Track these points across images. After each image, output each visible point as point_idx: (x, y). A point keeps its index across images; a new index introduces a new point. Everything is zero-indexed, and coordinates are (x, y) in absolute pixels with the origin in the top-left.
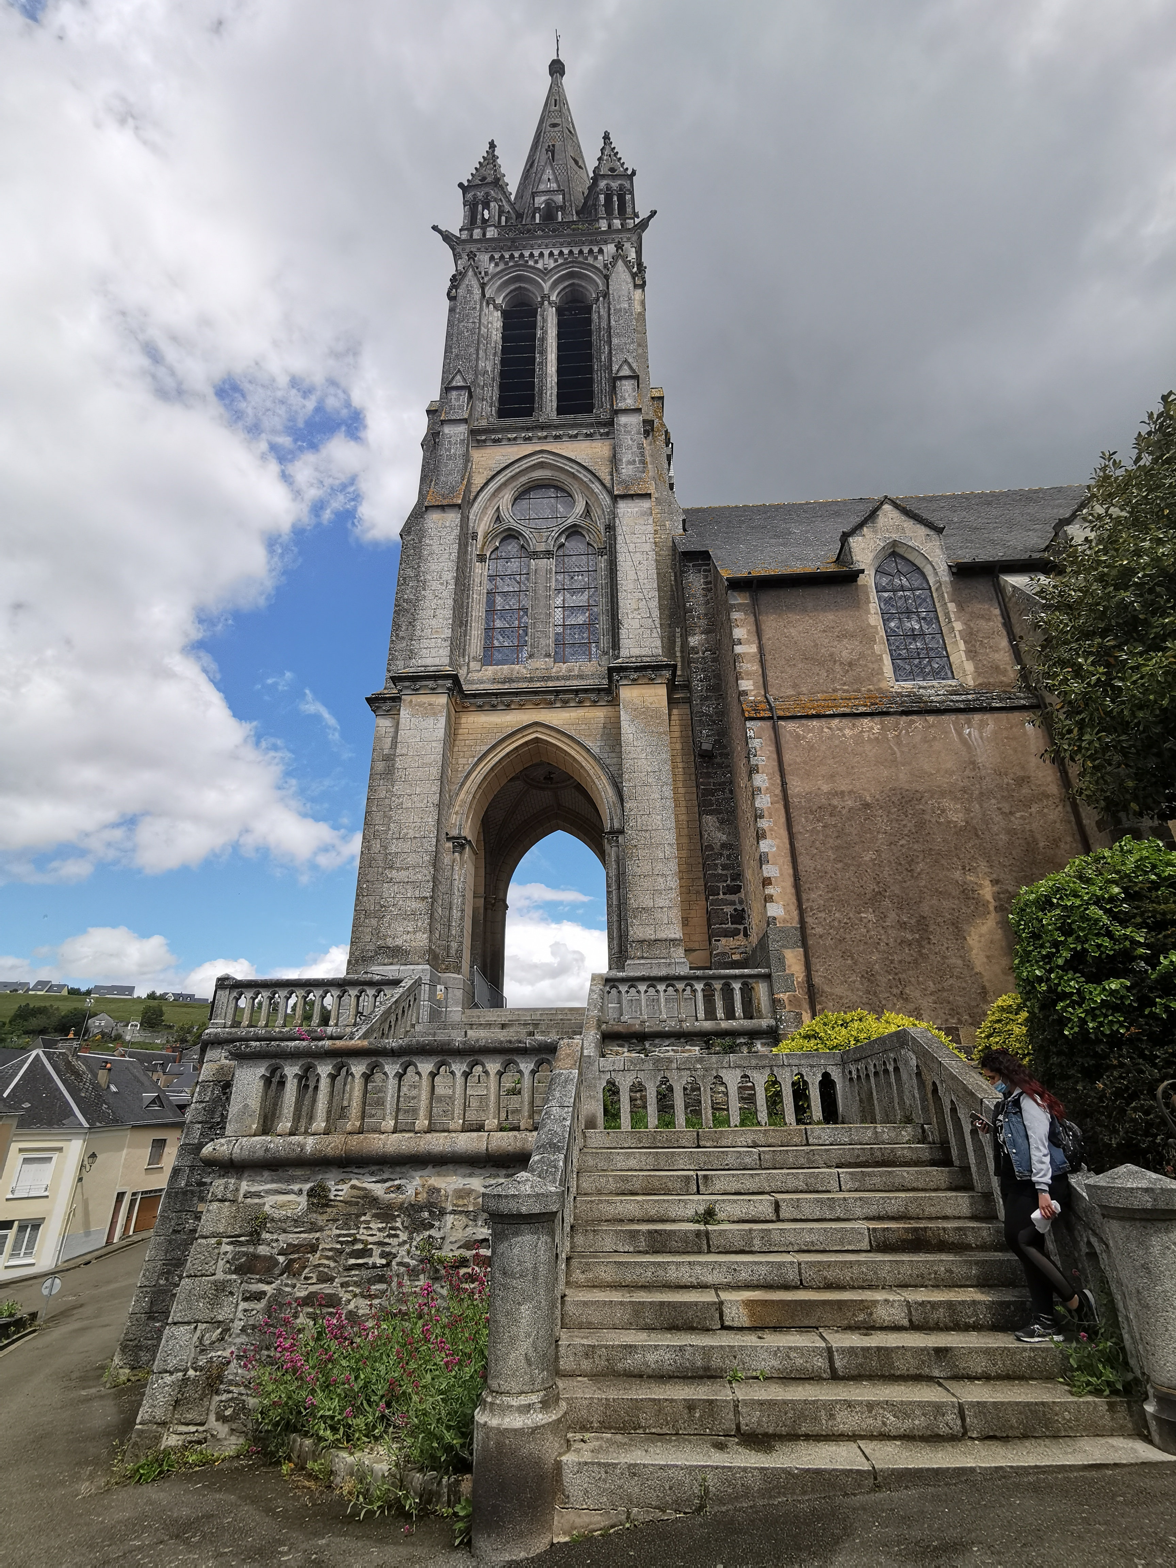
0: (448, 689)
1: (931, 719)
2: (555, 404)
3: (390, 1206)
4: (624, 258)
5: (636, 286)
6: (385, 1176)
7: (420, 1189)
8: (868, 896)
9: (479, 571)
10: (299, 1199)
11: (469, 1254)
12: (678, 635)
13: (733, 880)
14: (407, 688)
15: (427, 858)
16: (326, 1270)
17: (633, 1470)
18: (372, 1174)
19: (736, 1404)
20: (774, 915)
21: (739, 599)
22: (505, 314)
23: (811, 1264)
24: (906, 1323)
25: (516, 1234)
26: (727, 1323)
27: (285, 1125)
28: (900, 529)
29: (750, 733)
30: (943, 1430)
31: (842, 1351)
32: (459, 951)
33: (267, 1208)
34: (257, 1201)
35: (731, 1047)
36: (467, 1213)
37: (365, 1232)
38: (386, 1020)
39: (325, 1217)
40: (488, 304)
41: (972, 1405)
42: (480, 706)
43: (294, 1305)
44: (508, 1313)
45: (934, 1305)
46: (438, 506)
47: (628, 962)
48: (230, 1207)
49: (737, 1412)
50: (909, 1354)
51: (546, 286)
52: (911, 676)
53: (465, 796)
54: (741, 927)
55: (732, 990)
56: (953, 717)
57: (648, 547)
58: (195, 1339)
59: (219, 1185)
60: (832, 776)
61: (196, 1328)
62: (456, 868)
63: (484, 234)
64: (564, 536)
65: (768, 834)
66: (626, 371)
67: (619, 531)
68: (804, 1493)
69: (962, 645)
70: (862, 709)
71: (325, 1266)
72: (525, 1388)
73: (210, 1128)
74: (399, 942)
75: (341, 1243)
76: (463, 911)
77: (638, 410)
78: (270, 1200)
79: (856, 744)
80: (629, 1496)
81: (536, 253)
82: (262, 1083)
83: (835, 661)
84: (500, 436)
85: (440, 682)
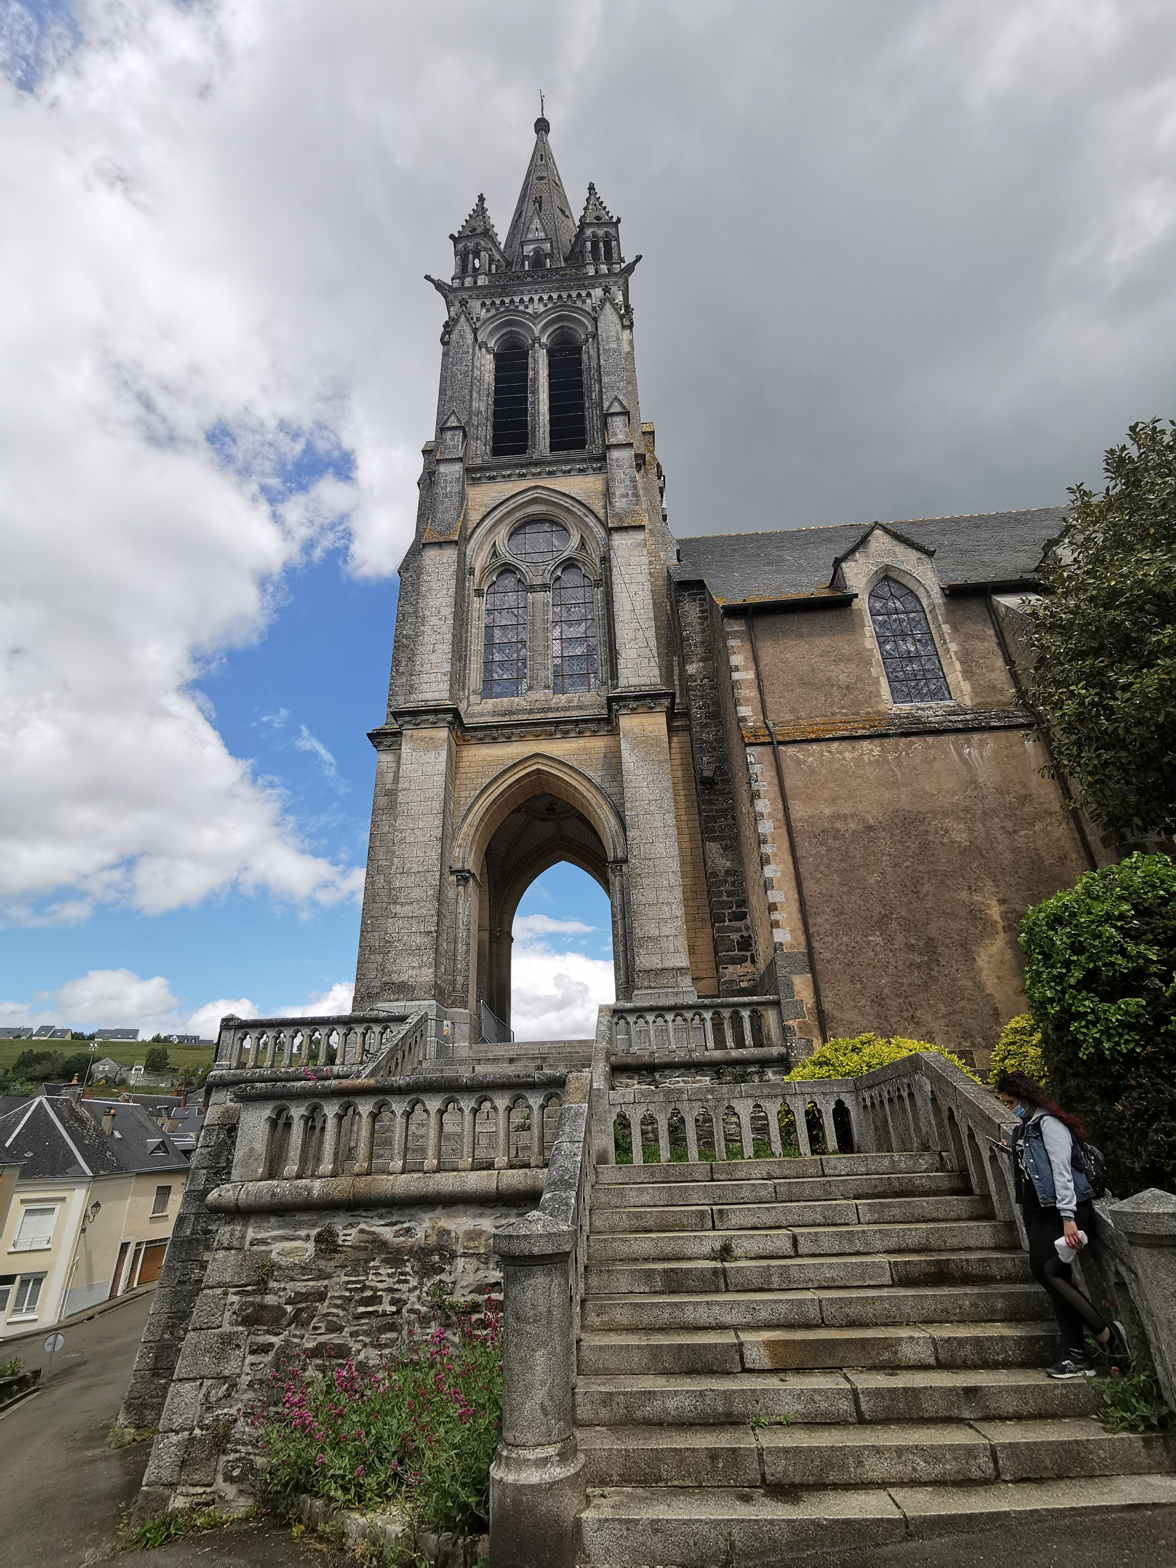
0: (449, 722)
1: (930, 740)
2: (548, 441)
3: (399, 1250)
4: (612, 301)
5: (624, 327)
6: (394, 1219)
7: (430, 1231)
8: (875, 919)
9: (477, 605)
10: (306, 1245)
11: (481, 1298)
12: (676, 663)
13: (738, 906)
14: (408, 722)
15: (431, 892)
16: (335, 1319)
17: (656, 1526)
18: (381, 1217)
19: (760, 1452)
20: (781, 940)
21: (735, 626)
22: (498, 357)
23: (832, 1301)
24: (932, 1361)
25: (528, 1276)
26: (747, 1366)
27: (291, 1168)
28: (892, 553)
29: (751, 759)
30: (976, 1474)
31: (868, 1392)
32: (465, 986)
33: (274, 1255)
34: (263, 1248)
35: (742, 1076)
36: (478, 1256)
37: (374, 1277)
38: (392, 1057)
39: (333, 1263)
40: (480, 348)
41: (1004, 1446)
42: (481, 739)
43: (303, 1357)
44: (522, 1361)
45: (961, 1342)
46: (435, 543)
47: (636, 992)
48: (236, 1255)
49: (761, 1461)
50: (937, 1395)
51: (537, 330)
52: (909, 697)
53: (468, 828)
54: (748, 954)
55: (741, 1018)
56: (953, 737)
57: (644, 578)
58: (201, 1396)
59: (224, 1232)
60: (834, 799)
61: (201, 1384)
62: (461, 901)
63: (475, 282)
64: (560, 569)
65: (772, 859)
66: (616, 408)
67: (614, 562)
68: (834, 1544)
69: (958, 666)
70: (861, 732)
71: (334, 1315)
72: (543, 1440)
73: (216, 1174)
74: (404, 978)
75: (350, 1290)
76: (468, 944)
77: (630, 445)
78: (277, 1247)
79: (857, 766)
80: (653, 1553)
81: (526, 299)
82: (267, 1126)
83: (833, 685)
84: (495, 473)
85: (440, 716)
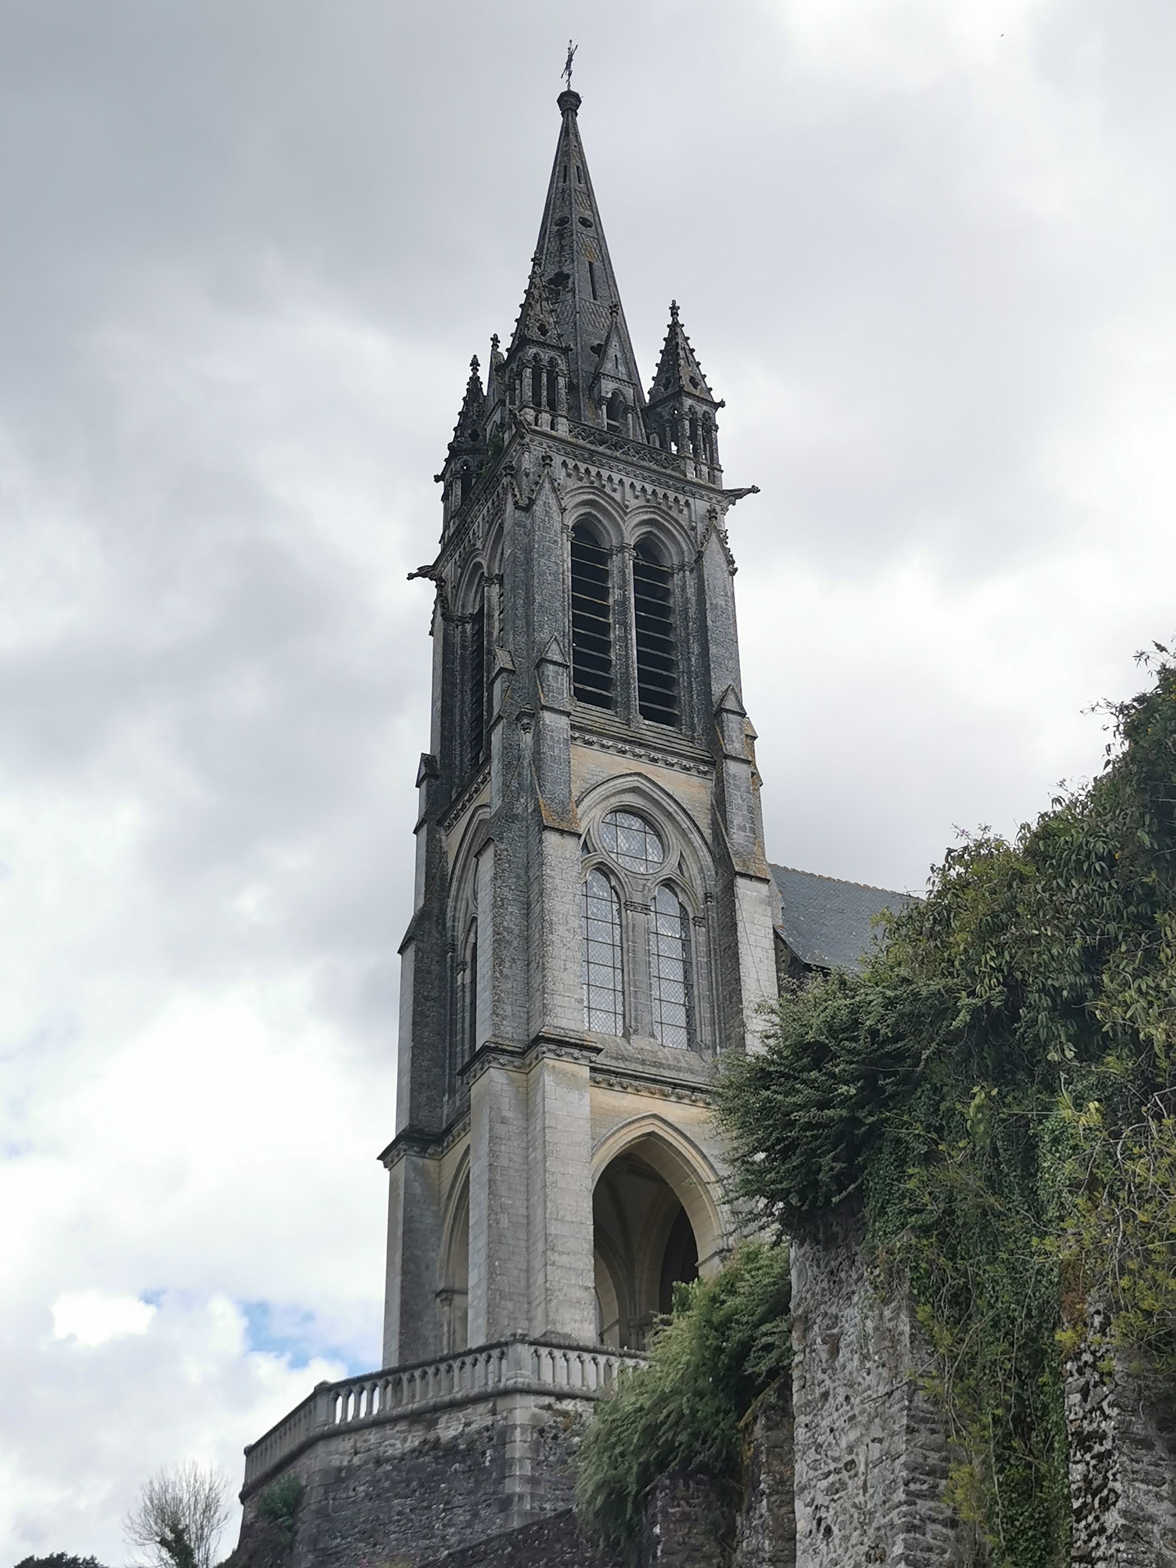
0: (591, 1062)
2: (638, 703)
4: (719, 533)
22: (574, 546)
40: (563, 534)
42: (612, 1085)
46: (557, 830)
51: (626, 531)
57: (767, 944)
64: (657, 888)
66: (732, 703)
67: (739, 915)
77: (748, 762)
81: (615, 479)
84: (595, 739)
85: (585, 1053)
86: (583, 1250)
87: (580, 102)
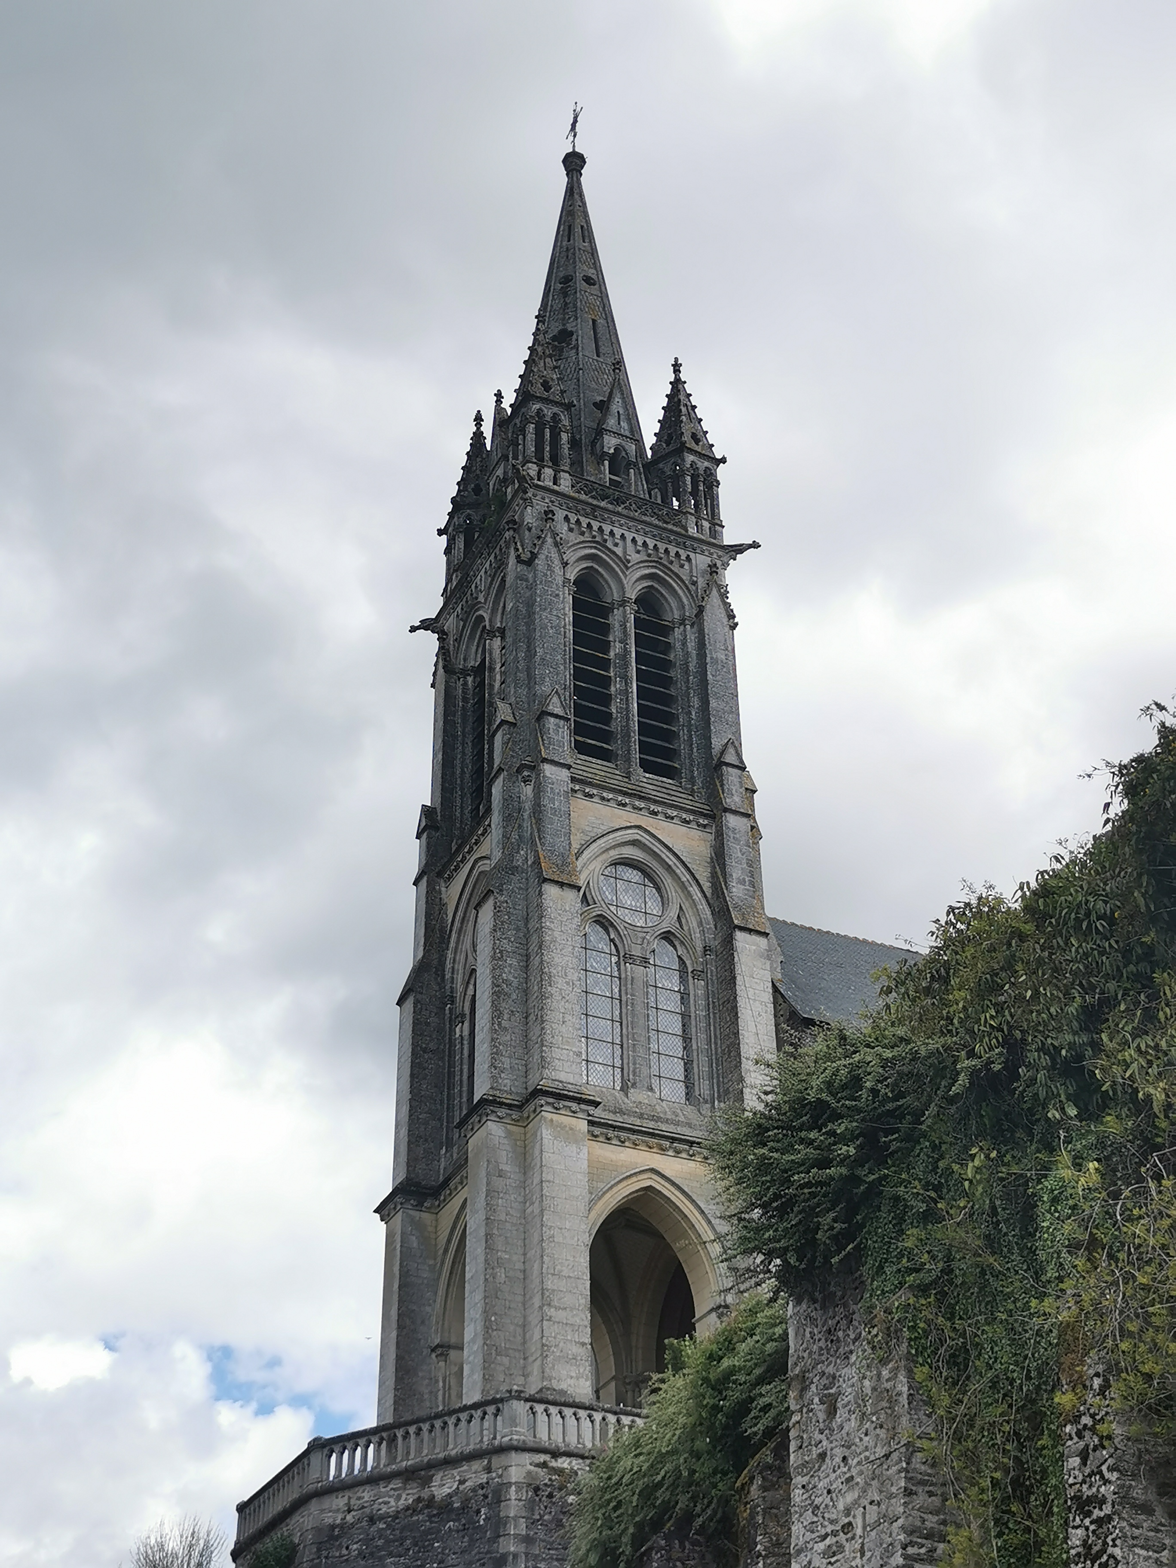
0: (589, 1115)
2: (638, 756)
4: (719, 587)
5: (730, 629)
22: (576, 599)
46: (557, 882)
51: (627, 585)
63: (556, 481)
64: (656, 941)
66: (732, 757)
77: (748, 816)
81: (617, 533)
84: (595, 792)
85: (583, 1106)
86: (579, 1306)
87: (585, 162)
